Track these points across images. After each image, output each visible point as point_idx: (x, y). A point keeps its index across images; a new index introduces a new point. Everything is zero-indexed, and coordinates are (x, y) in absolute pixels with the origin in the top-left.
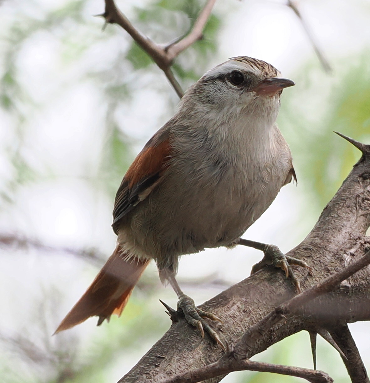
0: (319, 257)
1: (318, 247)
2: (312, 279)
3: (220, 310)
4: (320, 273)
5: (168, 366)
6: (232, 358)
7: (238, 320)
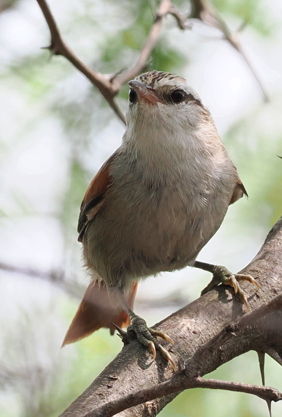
0: (266, 279)
1: (265, 268)
2: (260, 300)
3: (171, 331)
4: (268, 294)
5: (121, 387)
6: (184, 375)
7: (187, 341)
